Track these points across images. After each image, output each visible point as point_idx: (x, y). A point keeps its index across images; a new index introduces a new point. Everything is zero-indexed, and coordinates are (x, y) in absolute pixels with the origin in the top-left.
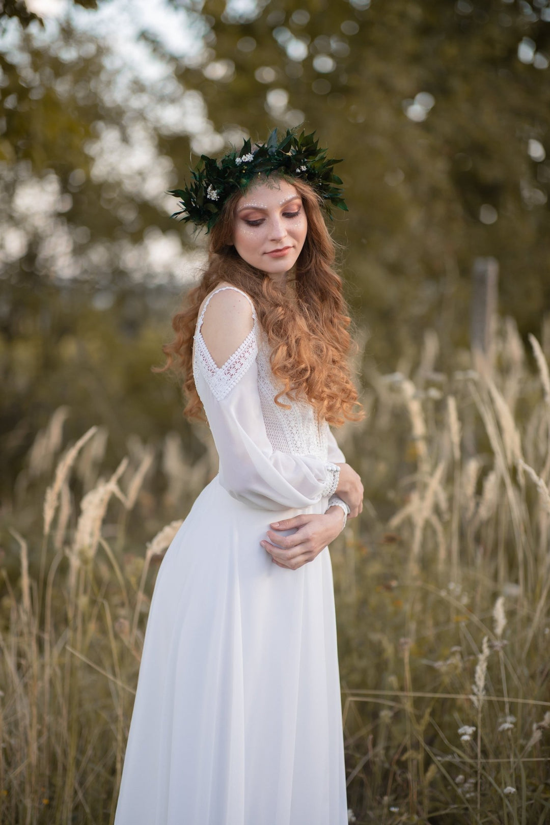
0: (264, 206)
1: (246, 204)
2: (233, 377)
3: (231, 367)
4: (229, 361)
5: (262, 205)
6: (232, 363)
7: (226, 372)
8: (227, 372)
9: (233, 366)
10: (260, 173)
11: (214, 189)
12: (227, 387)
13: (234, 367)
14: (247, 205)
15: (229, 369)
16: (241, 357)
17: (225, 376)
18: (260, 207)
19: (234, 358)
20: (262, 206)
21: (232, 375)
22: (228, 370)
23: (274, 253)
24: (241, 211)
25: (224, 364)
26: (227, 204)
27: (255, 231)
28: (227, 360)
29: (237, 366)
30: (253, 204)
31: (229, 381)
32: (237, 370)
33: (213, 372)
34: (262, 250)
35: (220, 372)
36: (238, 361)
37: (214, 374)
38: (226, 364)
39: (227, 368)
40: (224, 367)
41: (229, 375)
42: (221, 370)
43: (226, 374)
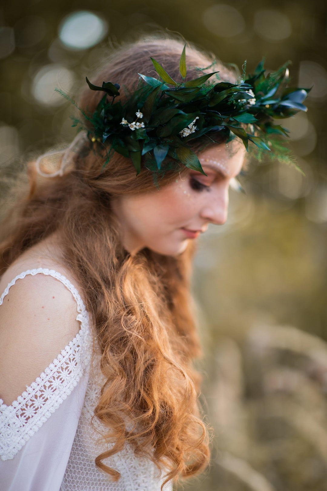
2: (30, 421)
3: (26, 405)
4: (25, 394)
6: (28, 398)
7: (19, 413)
9: (31, 403)
12: (19, 438)
13: (33, 404)
15: (24, 407)
16: (45, 387)
17: (15, 420)
19: (33, 389)
21: (29, 418)
22: (22, 410)
25: (16, 400)
29: (38, 403)
31: (23, 429)
32: (36, 409)
35: (8, 412)
36: (39, 394)
38: (20, 399)
39: (21, 405)
40: (15, 403)
41: (23, 418)
42: (10, 408)
43: (18, 416)
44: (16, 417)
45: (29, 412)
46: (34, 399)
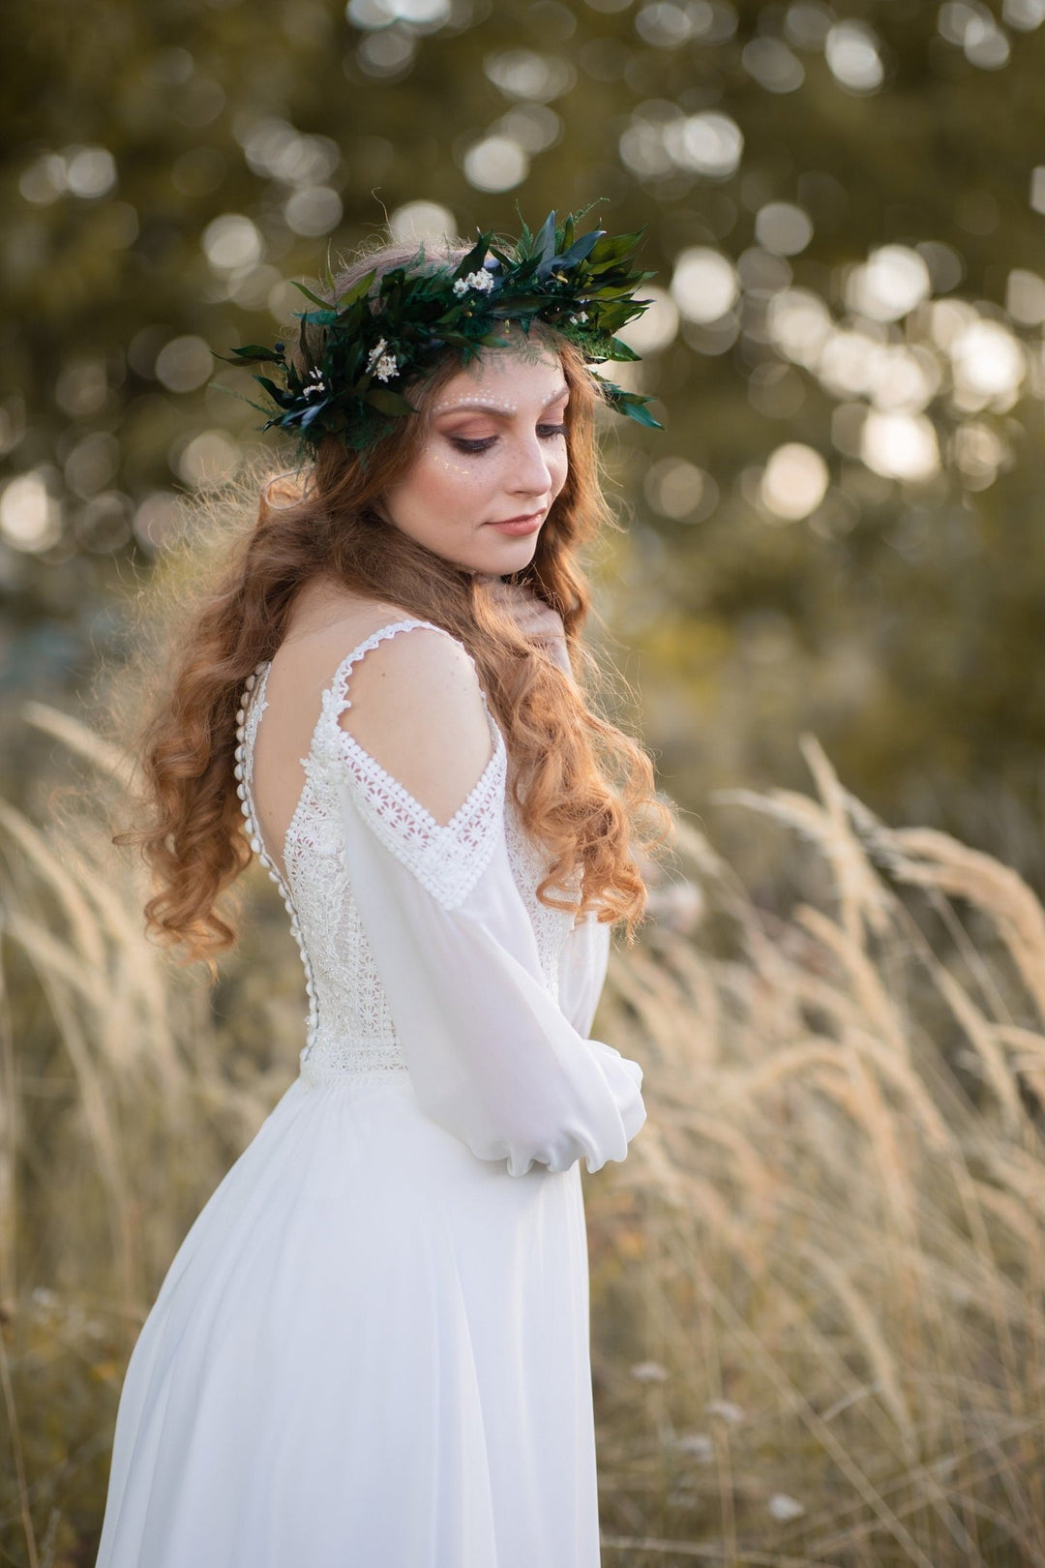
0: (511, 406)
1: (465, 397)
2: (479, 846)
3: (471, 824)
5: (504, 402)
6: (472, 813)
8: (463, 835)
9: (476, 820)
10: (507, 322)
11: (389, 351)
13: (479, 823)
14: (468, 400)
15: (467, 827)
17: (458, 847)
18: (500, 409)
19: (476, 800)
20: (507, 406)
21: (476, 842)
22: (465, 831)
23: (513, 524)
24: (445, 414)
25: (454, 817)
26: (416, 394)
27: (473, 467)
28: (461, 805)
29: (485, 820)
30: (484, 400)
31: (471, 859)
32: (484, 829)
33: (426, 837)
34: (482, 517)
35: (445, 837)
36: (485, 806)
37: (429, 841)
38: (459, 814)
39: (463, 824)
40: (453, 822)
41: (468, 844)
42: (447, 830)
43: (460, 841)
44: (458, 843)
45: (475, 834)
46: (479, 814)
